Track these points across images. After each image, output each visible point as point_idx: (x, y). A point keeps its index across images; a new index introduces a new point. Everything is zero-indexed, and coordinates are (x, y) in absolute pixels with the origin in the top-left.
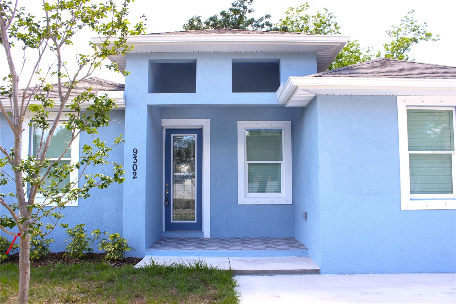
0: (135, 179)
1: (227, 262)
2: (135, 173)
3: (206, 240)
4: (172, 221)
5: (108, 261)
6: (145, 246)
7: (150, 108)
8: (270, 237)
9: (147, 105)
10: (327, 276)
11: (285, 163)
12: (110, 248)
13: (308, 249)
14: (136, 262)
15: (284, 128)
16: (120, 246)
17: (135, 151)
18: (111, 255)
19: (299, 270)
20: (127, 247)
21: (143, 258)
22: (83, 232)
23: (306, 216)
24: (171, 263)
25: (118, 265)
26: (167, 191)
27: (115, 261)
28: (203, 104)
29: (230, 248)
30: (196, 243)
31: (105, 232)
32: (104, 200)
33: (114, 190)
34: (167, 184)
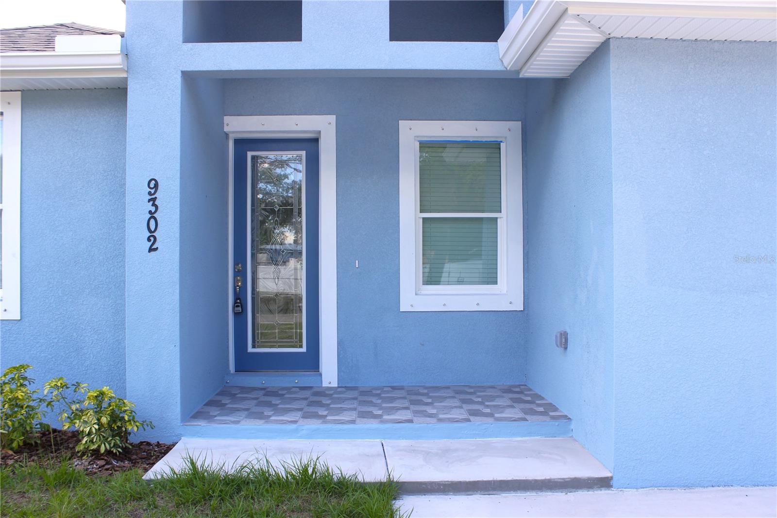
0: (153, 253)
1: (379, 455)
2: (152, 239)
3: (327, 392)
4: (250, 349)
5: (85, 457)
6: (179, 417)
7: (191, 79)
8: (474, 385)
9: (182, 72)
10: (630, 494)
11: (507, 217)
12: (88, 425)
13: (569, 419)
14: (156, 458)
15: (506, 138)
16: (115, 417)
17: (152, 184)
18: (92, 441)
19: (560, 480)
20: (132, 420)
21: (174, 445)
22: (26, 383)
23: (564, 341)
24: (238, 466)
25: (107, 469)
26: (238, 280)
27: (102, 457)
28: (318, 68)
29: (385, 417)
30: (305, 403)
31: (78, 385)
32: (82, 304)
33: (107, 281)
34: (238, 265)
